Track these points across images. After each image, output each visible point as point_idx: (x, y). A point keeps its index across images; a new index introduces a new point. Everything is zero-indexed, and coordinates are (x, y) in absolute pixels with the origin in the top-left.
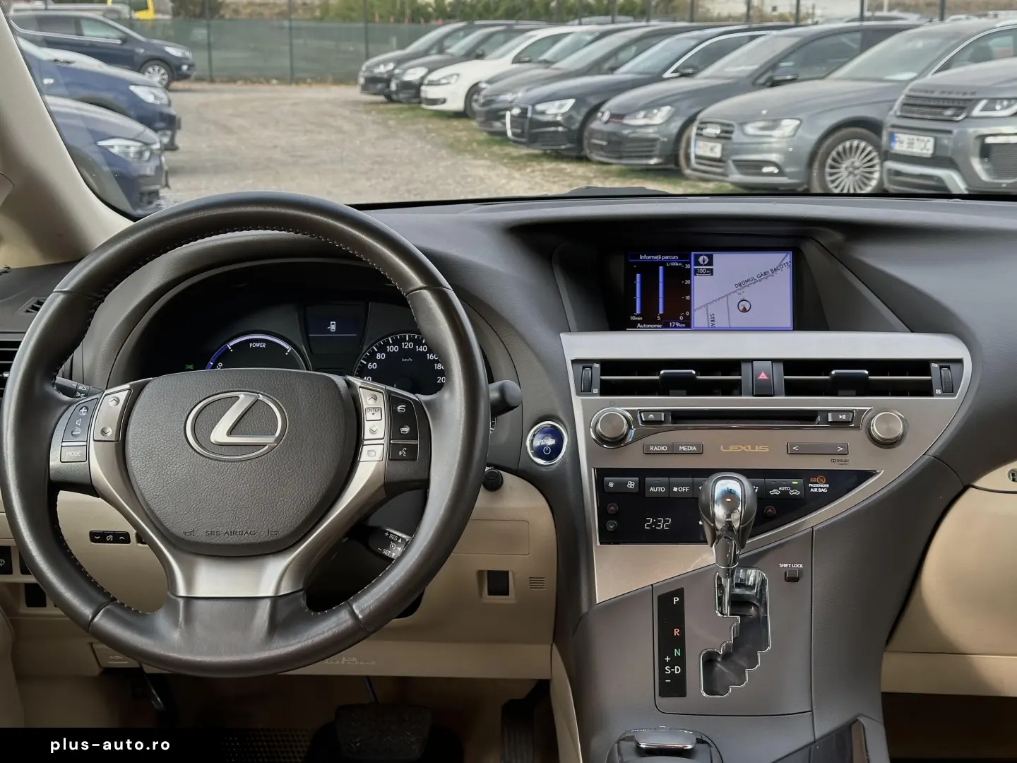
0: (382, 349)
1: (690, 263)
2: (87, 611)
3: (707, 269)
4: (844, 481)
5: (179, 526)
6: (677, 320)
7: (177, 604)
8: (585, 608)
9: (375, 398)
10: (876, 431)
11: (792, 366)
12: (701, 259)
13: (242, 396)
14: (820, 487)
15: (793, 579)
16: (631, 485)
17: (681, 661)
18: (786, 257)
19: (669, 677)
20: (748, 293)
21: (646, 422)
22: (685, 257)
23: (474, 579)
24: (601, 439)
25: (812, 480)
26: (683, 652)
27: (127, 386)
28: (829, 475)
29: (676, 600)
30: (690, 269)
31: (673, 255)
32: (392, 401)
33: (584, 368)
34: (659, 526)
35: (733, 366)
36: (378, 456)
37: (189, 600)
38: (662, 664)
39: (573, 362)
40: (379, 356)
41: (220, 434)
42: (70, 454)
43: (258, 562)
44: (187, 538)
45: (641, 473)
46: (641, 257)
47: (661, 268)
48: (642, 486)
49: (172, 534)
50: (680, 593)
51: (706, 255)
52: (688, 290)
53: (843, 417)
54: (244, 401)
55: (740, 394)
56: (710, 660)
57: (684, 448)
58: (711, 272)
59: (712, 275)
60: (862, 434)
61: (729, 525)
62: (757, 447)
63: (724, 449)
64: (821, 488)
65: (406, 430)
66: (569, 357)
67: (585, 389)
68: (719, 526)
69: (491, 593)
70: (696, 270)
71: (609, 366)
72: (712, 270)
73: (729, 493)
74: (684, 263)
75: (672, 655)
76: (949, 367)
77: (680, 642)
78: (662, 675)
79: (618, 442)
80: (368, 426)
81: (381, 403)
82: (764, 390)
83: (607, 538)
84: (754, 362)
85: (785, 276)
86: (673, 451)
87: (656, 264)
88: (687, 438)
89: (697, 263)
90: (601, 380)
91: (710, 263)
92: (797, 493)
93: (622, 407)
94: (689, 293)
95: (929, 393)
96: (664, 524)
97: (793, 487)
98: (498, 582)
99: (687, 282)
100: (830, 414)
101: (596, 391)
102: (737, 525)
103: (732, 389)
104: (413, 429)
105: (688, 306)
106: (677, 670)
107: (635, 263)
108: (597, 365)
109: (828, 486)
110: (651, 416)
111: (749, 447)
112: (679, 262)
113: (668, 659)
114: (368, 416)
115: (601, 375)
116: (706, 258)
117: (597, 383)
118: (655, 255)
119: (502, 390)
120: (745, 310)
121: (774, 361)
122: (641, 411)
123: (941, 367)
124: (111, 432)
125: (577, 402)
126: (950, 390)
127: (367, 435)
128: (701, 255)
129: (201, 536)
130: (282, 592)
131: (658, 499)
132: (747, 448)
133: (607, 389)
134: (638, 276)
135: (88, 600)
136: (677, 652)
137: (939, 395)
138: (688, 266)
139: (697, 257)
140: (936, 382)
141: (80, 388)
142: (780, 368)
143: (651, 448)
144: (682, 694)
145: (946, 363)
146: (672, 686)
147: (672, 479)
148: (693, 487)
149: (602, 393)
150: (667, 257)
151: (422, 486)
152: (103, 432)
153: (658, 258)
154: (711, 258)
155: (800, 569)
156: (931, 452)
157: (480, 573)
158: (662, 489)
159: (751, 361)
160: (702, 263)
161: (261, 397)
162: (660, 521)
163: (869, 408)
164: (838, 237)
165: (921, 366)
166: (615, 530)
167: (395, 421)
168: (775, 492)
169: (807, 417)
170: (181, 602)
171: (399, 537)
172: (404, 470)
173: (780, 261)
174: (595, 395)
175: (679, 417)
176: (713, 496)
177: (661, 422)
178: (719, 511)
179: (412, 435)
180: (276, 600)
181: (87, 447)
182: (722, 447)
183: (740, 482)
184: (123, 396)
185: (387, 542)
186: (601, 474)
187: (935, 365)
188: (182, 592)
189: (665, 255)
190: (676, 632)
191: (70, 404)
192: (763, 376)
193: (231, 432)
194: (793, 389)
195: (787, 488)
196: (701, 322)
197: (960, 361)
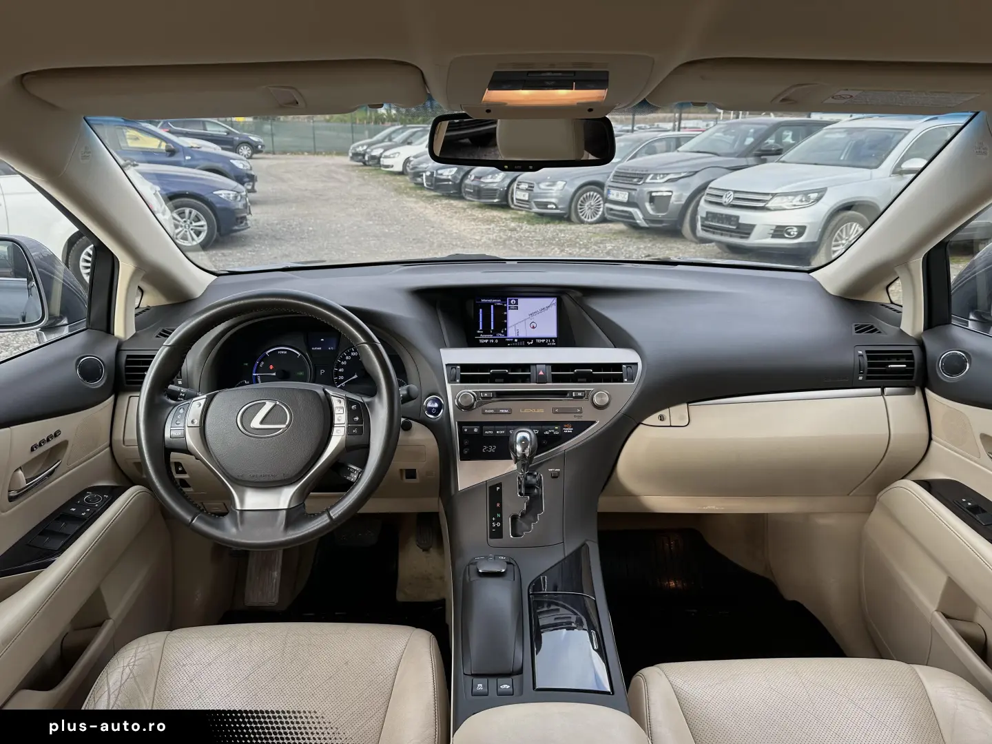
0: (349, 354)
1: (506, 304)
2: (189, 518)
3: (515, 307)
4: (580, 426)
5: (235, 473)
6: (500, 332)
7: (236, 513)
8: (453, 492)
9: (340, 402)
10: (596, 401)
11: (556, 367)
12: (512, 302)
13: (267, 403)
14: (569, 430)
15: (555, 476)
16: (476, 430)
17: (500, 520)
18: (554, 300)
19: (494, 528)
20: (536, 318)
21: (484, 398)
22: (504, 300)
23: (398, 474)
24: (460, 407)
25: (565, 426)
26: (501, 515)
27: (205, 396)
28: (573, 424)
29: (498, 488)
30: (506, 307)
31: (498, 300)
32: (349, 402)
33: (452, 368)
34: (490, 451)
35: (526, 367)
36: (342, 433)
37: (242, 511)
38: (491, 521)
39: (447, 365)
40: (347, 358)
41: (256, 423)
42: (174, 433)
43: (278, 490)
44: (240, 478)
45: (481, 424)
46: (482, 301)
47: (492, 306)
48: (481, 430)
49: (231, 476)
50: (500, 485)
51: (514, 299)
52: (505, 317)
53: (580, 394)
54: (269, 405)
55: (530, 382)
56: (514, 518)
57: (502, 411)
58: (517, 308)
60: (589, 402)
61: (524, 455)
65: (357, 418)
66: (445, 362)
67: (452, 380)
68: (518, 456)
69: (407, 478)
70: (509, 307)
71: (465, 367)
73: (524, 438)
74: (504, 304)
75: (495, 516)
76: (631, 367)
77: (500, 510)
78: (491, 527)
79: (469, 408)
80: (336, 417)
81: (343, 404)
82: (541, 380)
83: (464, 458)
84: (537, 365)
85: (554, 309)
86: (497, 412)
87: (490, 304)
88: (503, 406)
89: (510, 304)
90: (461, 375)
91: (517, 303)
92: (557, 433)
93: (471, 389)
94: (506, 319)
95: (622, 381)
96: (492, 449)
97: (555, 430)
98: (411, 474)
99: (505, 313)
100: (574, 393)
101: (458, 381)
102: (527, 455)
103: (525, 379)
104: (360, 418)
105: (505, 325)
106: (498, 524)
107: (479, 303)
108: (459, 367)
109: (572, 429)
110: (486, 394)
112: (501, 303)
113: (494, 519)
114: (336, 411)
115: (461, 372)
116: (514, 301)
117: (458, 376)
118: (489, 299)
119: (408, 390)
120: (534, 327)
121: (546, 364)
122: (481, 392)
123: (627, 367)
124: (197, 422)
125: (448, 387)
126: (631, 379)
127: (336, 421)
128: (512, 299)
129: (247, 478)
130: (292, 506)
131: (489, 437)
133: (464, 380)
134: (481, 310)
135: (189, 511)
136: (499, 515)
137: (626, 382)
139: (510, 300)
140: (624, 375)
141: (182, 391)
142: (549, 368)
143: (486, 411)
144: (501, 537)
145: (629, 365)
146: (497, 533)
147: (496, 427)
148: (507, 431)
149: (461, 382)
150: (495, 301)
151: (366, 447)
152: (193, 422)
153: (490, 301)
154: (517, 300)
155: (558, 472)
156: (622, 412)
157: (401, 470)
158: (491, 432)
159: (535, 364)
161: (278, 403)
162: (490, 448)
163: (592, 389)
164: (579, 294)
165: (617, 367)
166: (468, 453)
167: (351, 414)
168: (547, 433)
169: (563, 394)
170: (238, 512)
171: (355, 470)
172: (356, 440)
173: (551, 303)
174: (458, 383)
175: (500, 395)
176: (515, 441)
177: (490, 398)
178: (519, 448)
179: (360, 422)
180: (288, 510)
181: (184, 430)
183: (530, 434)
184: (203, 402)
185: (349, 472)
186: (461, 424)
187: (624, 366)
188: (238, 507)
189: (494, 299)
190: (498, 505)
191: (175, 405)
192: (541, 373)
193: (262, 423)
194: (556, 379)
195: (553, 431)
196: (512, 333)
197: (636, 364)
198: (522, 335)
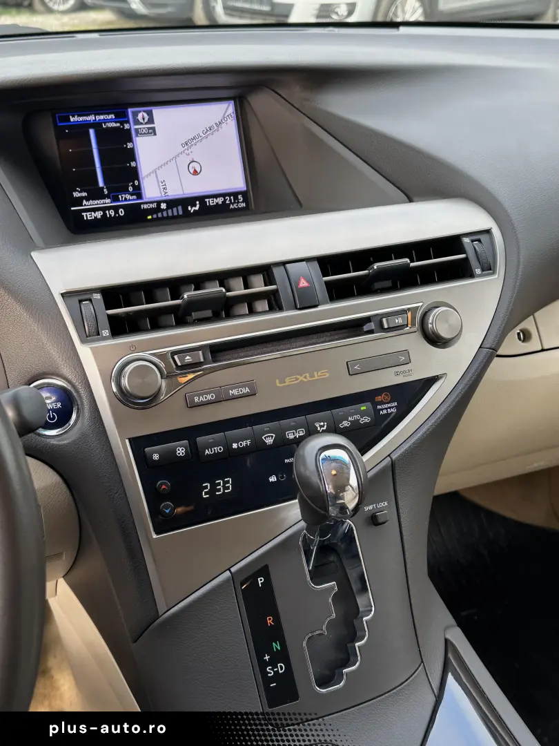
1: (128, 122)
3: (149, 128)
4: (410, 394)
6: (126, 191)
11: (328, 263)
12: (140, 117)
16: (181, 452)
17: (283, 656)
18: (227, 108)
19: (272, 680)
20: (197, 152)
21: (183, 367)
22: (122, 116)
26: (283, 645)
28: (394, 391)
29: (261, 581)
30: (129, 130)
31: (108, 114)
33: (80, 301)
34: (219, 490)
38: (263, 665)
45: (191, 434)
46: (72, 119)
47: (92, 132)
48: (194, 448)
50: (264, 571)
51: (144, 111)
52: (131, 155)
53: (396, 320)
55: (282, 309)
57: (235, 392)
58: (153, 132)
59: (155, 134)
62: (315, 373)
63: (280, 383)
64: (390, 408)
66: (57, 289)
67: (91, 333)
70: (137, 130)
71: (114, 295)
72: (154, 129)
74: (122, 123)
75: (270, 651)
76: (479, 241)
77: (277, 632)
78: (267, 680)
79: (153, 399)
83: (163, 525)
84: (288, 265)
85: (230, 130)
86: (222, 398)
87: (87, 127)
88: (234, 379)
89: (137, 122)
90: (110, 317)
91: (151, 121)
92: (366, 420)
93: (147, 351)
94: (134, 159)
95: (470, 274)
96: (225, 486)
97: (363, 414)
99: (129, 145)
100: (384, 319)
101: (106, 333)
105: (134, 174)
106: (281, 668)
107: (67, 127)
108: (98, 296)
109: (396, 404)
110: (188, 359)
111: (308, 375)
112: (116, 122)
113: (267, 658)
115: (107, 309)
116: (145, 115)
117: (104, 322)
118: (87, 115)
120: (195, 173)
121: (307, 260)
122: (174, 353)
123: (473, 241)
125: (85, 352)
126: (489, 268)
128: (140, 112)
131: (215, 462)
132: (305, 377)
133: (120, 327)
136: (276, 646)
137: (479, 276)
138: (127, 126)
139: (135, 114)
140: (473, 261)
142: (315, 268)
143: (196, 399)
144: (294, 696)
145: (475, 236)
146: (280, 691)
147: (229, 434)
148: (255, 438)
149: (115, 334)
150: (102, 117)
153: (91, 118)
154: (150, 114)
158: (219, 449)
159: (284, 263)
160: (142, 121)
162: (219, 484)
163: (421, 304)
165: (451, 244)
168: (346, 424)
173: (223, 112)
174: (105, 338)
175: (217, 351)
177: (200, 364)
182: (277, 381)
186: (139, 444)
187: (466, 240)
189: (99, 114)
190: (270, 621)
194: (338, 292)
195: (357, 417)
196: (152, 191)
197: (488, 232)
198: (175, 192)
